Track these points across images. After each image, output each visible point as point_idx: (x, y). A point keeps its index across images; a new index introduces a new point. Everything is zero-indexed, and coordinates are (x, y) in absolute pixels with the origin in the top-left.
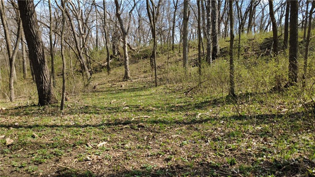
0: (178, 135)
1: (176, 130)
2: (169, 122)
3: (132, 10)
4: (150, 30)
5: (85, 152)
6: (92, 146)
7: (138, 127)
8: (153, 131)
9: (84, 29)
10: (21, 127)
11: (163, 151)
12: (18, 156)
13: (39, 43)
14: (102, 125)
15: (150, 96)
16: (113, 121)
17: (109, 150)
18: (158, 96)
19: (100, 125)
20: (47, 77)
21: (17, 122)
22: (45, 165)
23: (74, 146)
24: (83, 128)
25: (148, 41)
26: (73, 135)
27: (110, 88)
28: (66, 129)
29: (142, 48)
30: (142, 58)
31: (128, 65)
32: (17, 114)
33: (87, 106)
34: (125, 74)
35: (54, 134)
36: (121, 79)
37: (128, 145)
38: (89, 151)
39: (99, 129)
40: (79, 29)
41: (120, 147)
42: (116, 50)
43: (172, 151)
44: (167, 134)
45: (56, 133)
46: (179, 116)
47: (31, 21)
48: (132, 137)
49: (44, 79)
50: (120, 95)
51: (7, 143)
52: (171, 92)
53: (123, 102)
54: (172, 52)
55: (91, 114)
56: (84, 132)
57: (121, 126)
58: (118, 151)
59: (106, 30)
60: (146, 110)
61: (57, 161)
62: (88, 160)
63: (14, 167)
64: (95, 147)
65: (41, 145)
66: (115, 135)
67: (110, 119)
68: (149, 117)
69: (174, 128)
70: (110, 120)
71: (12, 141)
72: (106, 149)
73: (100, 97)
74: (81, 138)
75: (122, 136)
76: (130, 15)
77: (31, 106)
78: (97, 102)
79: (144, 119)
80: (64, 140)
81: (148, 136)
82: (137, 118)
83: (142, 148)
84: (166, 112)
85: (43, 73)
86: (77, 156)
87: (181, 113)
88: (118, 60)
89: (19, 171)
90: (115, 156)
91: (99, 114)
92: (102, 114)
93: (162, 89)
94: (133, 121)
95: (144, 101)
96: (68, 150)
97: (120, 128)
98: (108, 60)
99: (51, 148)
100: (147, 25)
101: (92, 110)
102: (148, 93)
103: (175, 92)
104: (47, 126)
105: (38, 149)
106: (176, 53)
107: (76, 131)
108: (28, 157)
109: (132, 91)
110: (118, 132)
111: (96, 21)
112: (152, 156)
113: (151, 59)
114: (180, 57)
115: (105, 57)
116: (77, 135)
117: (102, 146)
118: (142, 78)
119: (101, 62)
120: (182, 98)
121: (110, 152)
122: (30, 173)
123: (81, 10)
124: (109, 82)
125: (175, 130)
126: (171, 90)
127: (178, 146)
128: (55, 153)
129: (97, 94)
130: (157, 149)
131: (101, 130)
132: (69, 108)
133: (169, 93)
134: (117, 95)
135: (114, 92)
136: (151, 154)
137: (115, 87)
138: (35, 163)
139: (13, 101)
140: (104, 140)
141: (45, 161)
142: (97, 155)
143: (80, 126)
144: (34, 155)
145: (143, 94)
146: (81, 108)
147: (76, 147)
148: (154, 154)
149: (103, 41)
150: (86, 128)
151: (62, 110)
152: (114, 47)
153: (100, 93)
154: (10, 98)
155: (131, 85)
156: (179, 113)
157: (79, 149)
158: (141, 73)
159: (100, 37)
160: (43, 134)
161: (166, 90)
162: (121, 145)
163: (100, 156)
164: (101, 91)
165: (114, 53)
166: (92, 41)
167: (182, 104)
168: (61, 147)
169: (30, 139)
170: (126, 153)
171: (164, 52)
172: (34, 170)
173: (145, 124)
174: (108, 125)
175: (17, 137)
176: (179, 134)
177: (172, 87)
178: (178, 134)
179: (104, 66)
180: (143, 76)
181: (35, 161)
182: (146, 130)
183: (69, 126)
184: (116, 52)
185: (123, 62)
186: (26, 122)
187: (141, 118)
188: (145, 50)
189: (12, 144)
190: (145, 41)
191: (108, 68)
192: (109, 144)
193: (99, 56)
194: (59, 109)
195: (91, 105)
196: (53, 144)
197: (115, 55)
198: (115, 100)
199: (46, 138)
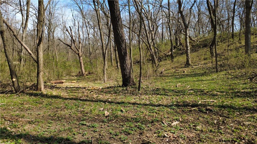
0: (250, 123)
1: (247, 117)
2: (237, 107)
3: (192, 7)
4: (208, 22)
5: (162, 129)
6: (167, 124)
7: (206, 110)
8: (222, 115)
9: (153, 27)
10: (113, 103)
11: (237, 138)
12: (113, 125)
13: (123, 40)
14: (172, 105)
15: (212, 81)
16: (182, 103)
17: (183, 130)
18: (220, 81)
19: (170, 106)
20: (128, 65)
21: (110, 99)
22: (132, 135)
23: (152, 122)
24: (157, 107)
25: (207, 31)
26: (150, 113)
27: (174, 73)
28: (144, 107)
29: (201, 38)
30: (202, 47)
31: (189, 53)
32: (110, 93)
33: (158, 88)
34: (186, 62)
35: (136, 110)
36: (183, 65)
37: (199, 127)
38: (165, 129)
39: (170, 109)
40: (149, 27)
41: (192, 128)
42: (178, 42)
43: (247, 139)
44: (238, 120)
45: (137, 110)
46: (247, 102)
47: (118, 24)
48: (202, 120)
49: (126, 67)
50: (183, 79)
51: (105, 114)
52: (233, 78)
53: (187, 85)
54: (231, 40)
55: (162, 96)
56: (158, 111)
57: (189, 108)
58: (190, 132)
59: (170, 26)
60: (211, 95)
61: (141, 134)
62: (166, 137)
63: (111, 134)
64: (170, 125)
65: (128, 118)
66: (185, 117)
67: (179, 100)
68: (215, 101)
69: (245, 114)
70: (179, 102)
71: (108, 113)
72: (180, 129)
73: (167, 81)
74: (157, 116)
75: (192, 118)
76: (190, 11)
77: (118, 87)
78: (165, 85)
79: (211, 103)
80: (144, 116)
81: (218, 120)
82: (203, 102)
83: (214, 132)
84: (232, 97)
85: (125, 62)
86: (156, 132)
87: (248, 99)
88: (180, 50)
89: (115, 138)
90: (189, 136)
91: (168, 96)
92: (170, 96)
93: (223, 74)
94: (200, 104)
95: (207, 85)
96: (148, 125)
97: (189, 110)
98: (171, 50)
99: (135, 122)
100: (205, 18)
101: (162, 92)
102: (209, 78)
103: (237, 78)
104: (130, 103)
105: (126, 121)
106: (236, 40)
107: (152, 110)
108: (120, 128)
109: (194, 76)
110: (188, 114)
111: (162, 19)
112: (226, 141)
113: (210, 48)
114: (240, 44)
115: (169, 47)
116: (153, 112)
117: (176, 125)
118: (202, 65)
119: (166, 52)
120: (246, 84)
121: (183, 131)
122: (122, 141)
123: (150, 12)
124: (173, 68)
125: (245, 116)
126: (233, 75)
127: (253, 134)
128: (138, 127)
129: (163, 78)
130: (230, 135)
131: (172, 110)
132: (144, 89)
133: (232, 78)
134: (181, 80)
135: (178, 77)
136: (225, 139)
137: (179, 72)
138: (125, 133)
139: (106, 82)
140: (177, 119)
141: (132, 133)
142: (173, 133)
143: (155, 106)
144: (123, 126)
145: (205, 79)
146: (153, 90)
147: (154, 124)
148: (228, 139)
149: (167, 35)
150: (159, 107)
151: (139, 91)
152: (176, 39)
153: (166, 78)
154: (104, 80)
155: (192, 70)
156: (246, 99)
157: (157, 125)
158: (201, 60)
159: (165, 32)
160: (128, 110)
161: (227, 76)
162: (193, 126)
163: (175, 134)
164: (167, 76)
165: (177, 44)
166: (159, 36)
167: (248, 90)
168: (142, 122)
169: (119, 113)
170: (199, 134)
171: (223, 40)
172: (125, 139)
173: (213, 108)
174: (178, 106)
175: (111, 110)
176: (252, 121)
177: (234, 73)
178: (250, 121)
179: (168, 55)
180: (203, 62)
181: (125, 132)
182: (214, 114)
183: (146, 105)
184: (179, 43)
185: (184, 51)
186: (115, 99)
187: (207, 101)
188: (205, 39)
189: (108, 116)
190: (204, 32)
191: (172, 57)
192: (181, 124)
193: (164, 48)
194: (137, 91)
195: (161, 88)
196: (136, 118)
197: (178, 45)
198: (180, 84)
199: (130, 113)
